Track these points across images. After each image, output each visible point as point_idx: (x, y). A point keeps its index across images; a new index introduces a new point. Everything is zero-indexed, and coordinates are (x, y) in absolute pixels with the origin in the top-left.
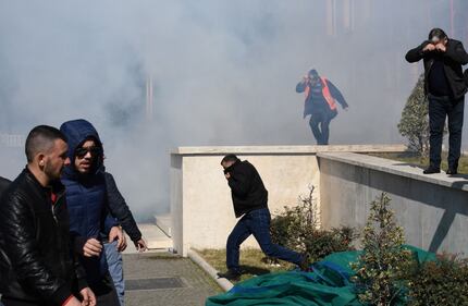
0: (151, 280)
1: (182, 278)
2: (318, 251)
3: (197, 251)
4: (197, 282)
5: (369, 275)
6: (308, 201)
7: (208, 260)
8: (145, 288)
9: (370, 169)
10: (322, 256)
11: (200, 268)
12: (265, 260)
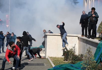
0: (37, 63)
1: (44, 64)
2: (75, 59)
3: (49, 57)
4: (47, 65)
5: (85, 66)
6: (74, 47)
7: (51, 59)
8: (35, 65)
9: (89, 41)
10: (76, 61)
11: (49, 61)
12: (64, 60)
